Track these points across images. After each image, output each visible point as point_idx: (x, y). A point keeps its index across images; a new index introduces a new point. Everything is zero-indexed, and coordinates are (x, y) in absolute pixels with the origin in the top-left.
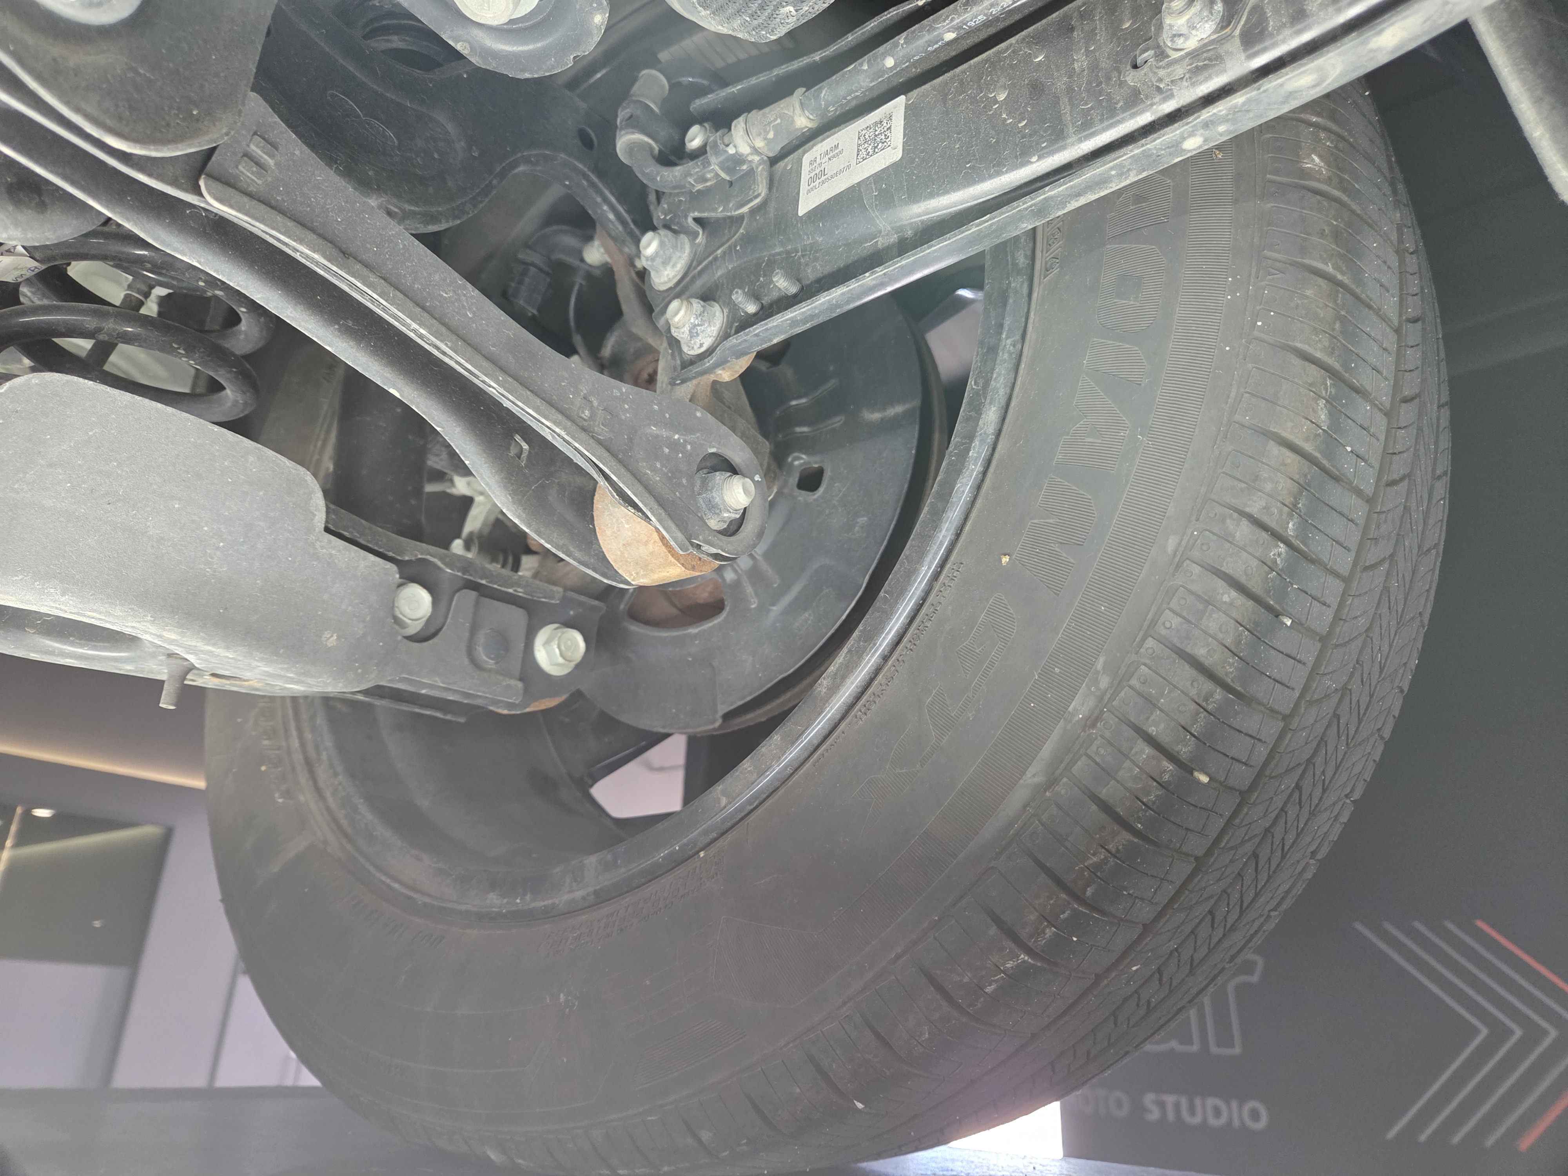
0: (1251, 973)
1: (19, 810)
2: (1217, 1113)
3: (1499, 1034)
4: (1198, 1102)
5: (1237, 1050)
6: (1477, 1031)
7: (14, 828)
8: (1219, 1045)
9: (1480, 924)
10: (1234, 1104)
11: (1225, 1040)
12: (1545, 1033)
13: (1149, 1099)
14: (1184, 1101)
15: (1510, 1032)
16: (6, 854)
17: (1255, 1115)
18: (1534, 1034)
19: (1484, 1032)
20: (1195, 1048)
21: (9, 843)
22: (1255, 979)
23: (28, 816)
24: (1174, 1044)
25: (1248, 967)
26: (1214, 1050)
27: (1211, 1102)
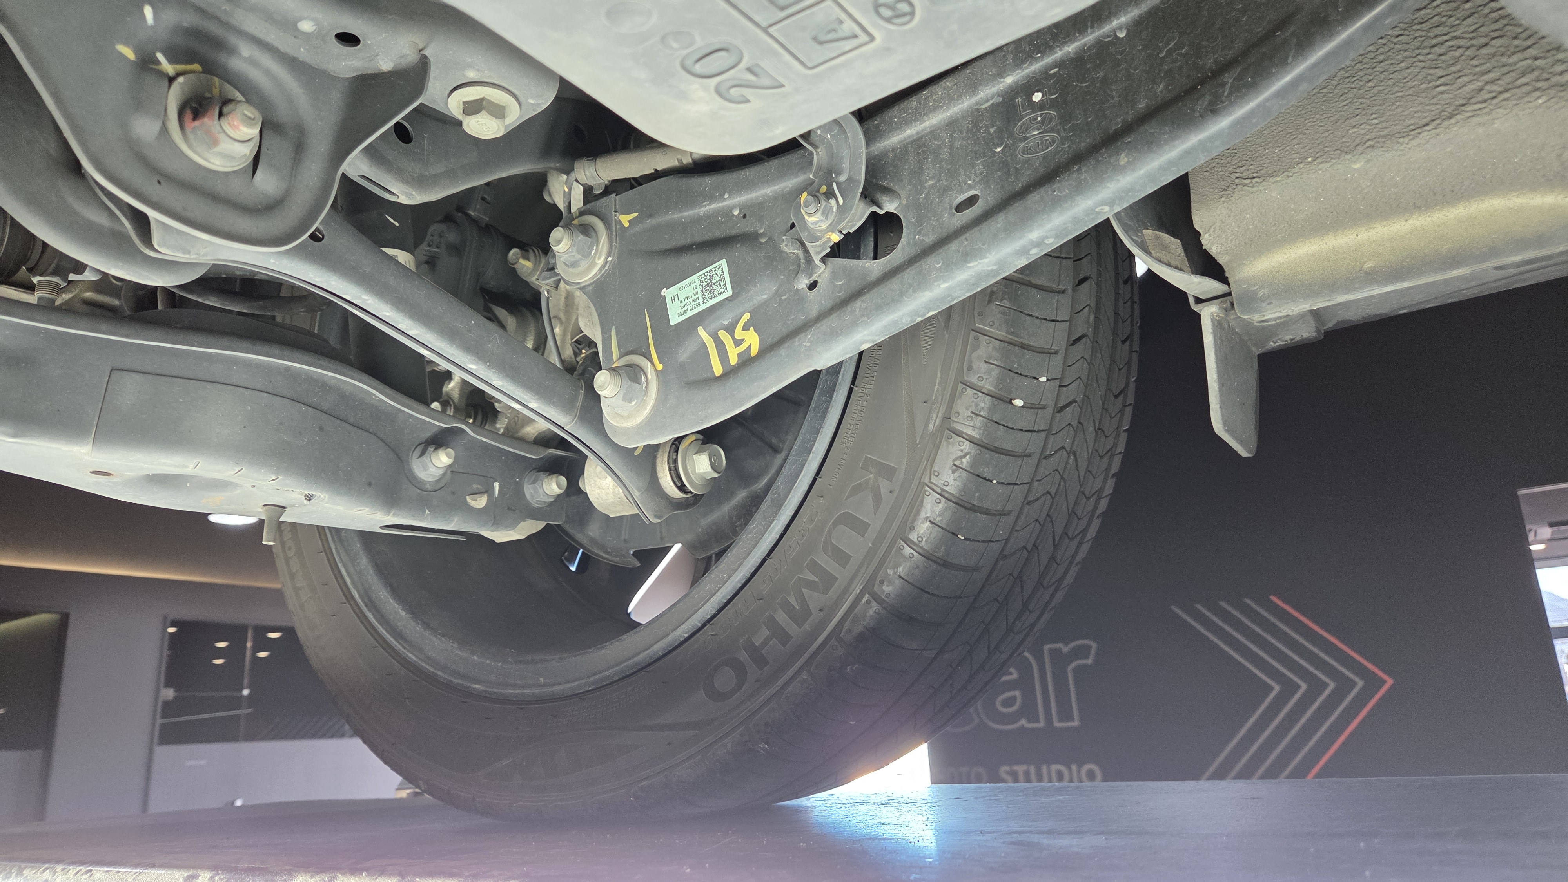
0: (1087, 657)
2: (1061, 776)
3: (1289, 688)
4: (1044, 768)
5: (1076, 723)
6: (1271, 688)
8: (1061, 720)
9: (1274, 598)
10: (1074, 767)
11: (1065, 714)
12: (1327, 685)
13: (1004, 769)
14: (1032, 769)
15: (1298, 687)
17: (1091, 776)
18: (1316, 687)
19: (1277, 688)
20: (1042, 724)
22: (1090, 661)
24: (1023, 722)
25: (1083, 652)
26: (1057, 724)
27: (1055, 767)
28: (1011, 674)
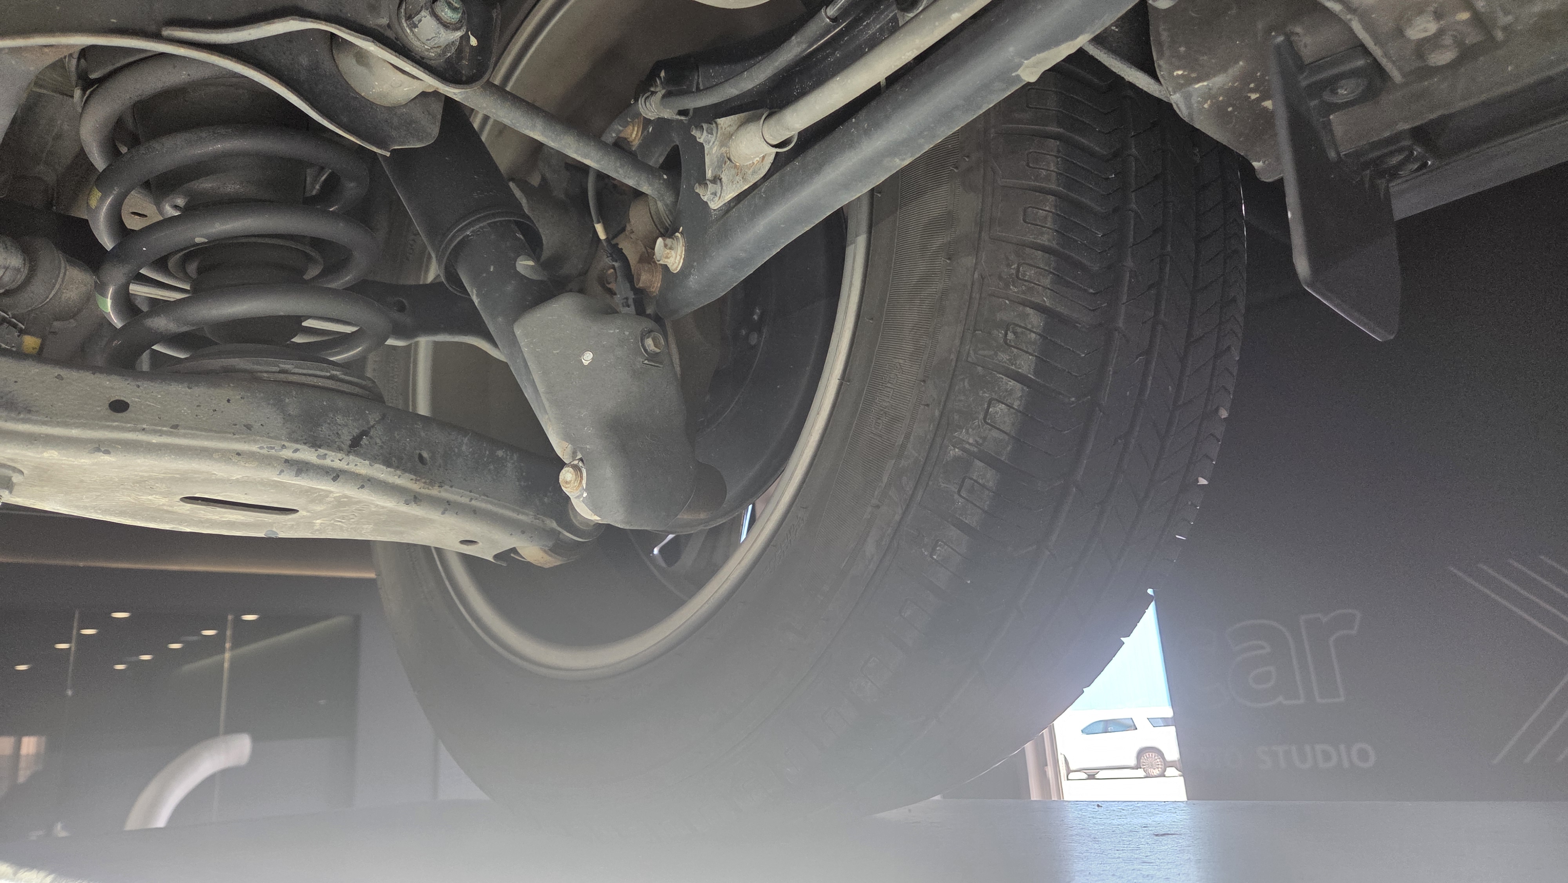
0: (1351, 627)
1: (230, 617)
2: (1327, 757)
4: (1308, 748)
5: (1342, 699)
7: (229, 633)
8: (1323, 696)
10: (1342, 747)
11: (1328, 691)
13: (1262, 752)
14: (1294, 751)
16: (227, 655)
17: (1363, 755)
20: (1301, 701)
21: (228, 645)
22: (1354, 632)
23: (238, 622)
24: (1281, 699)
25: (1346, 621)
26: (1319, 700)
27: (1319, 747)
28: (1262, 648)
